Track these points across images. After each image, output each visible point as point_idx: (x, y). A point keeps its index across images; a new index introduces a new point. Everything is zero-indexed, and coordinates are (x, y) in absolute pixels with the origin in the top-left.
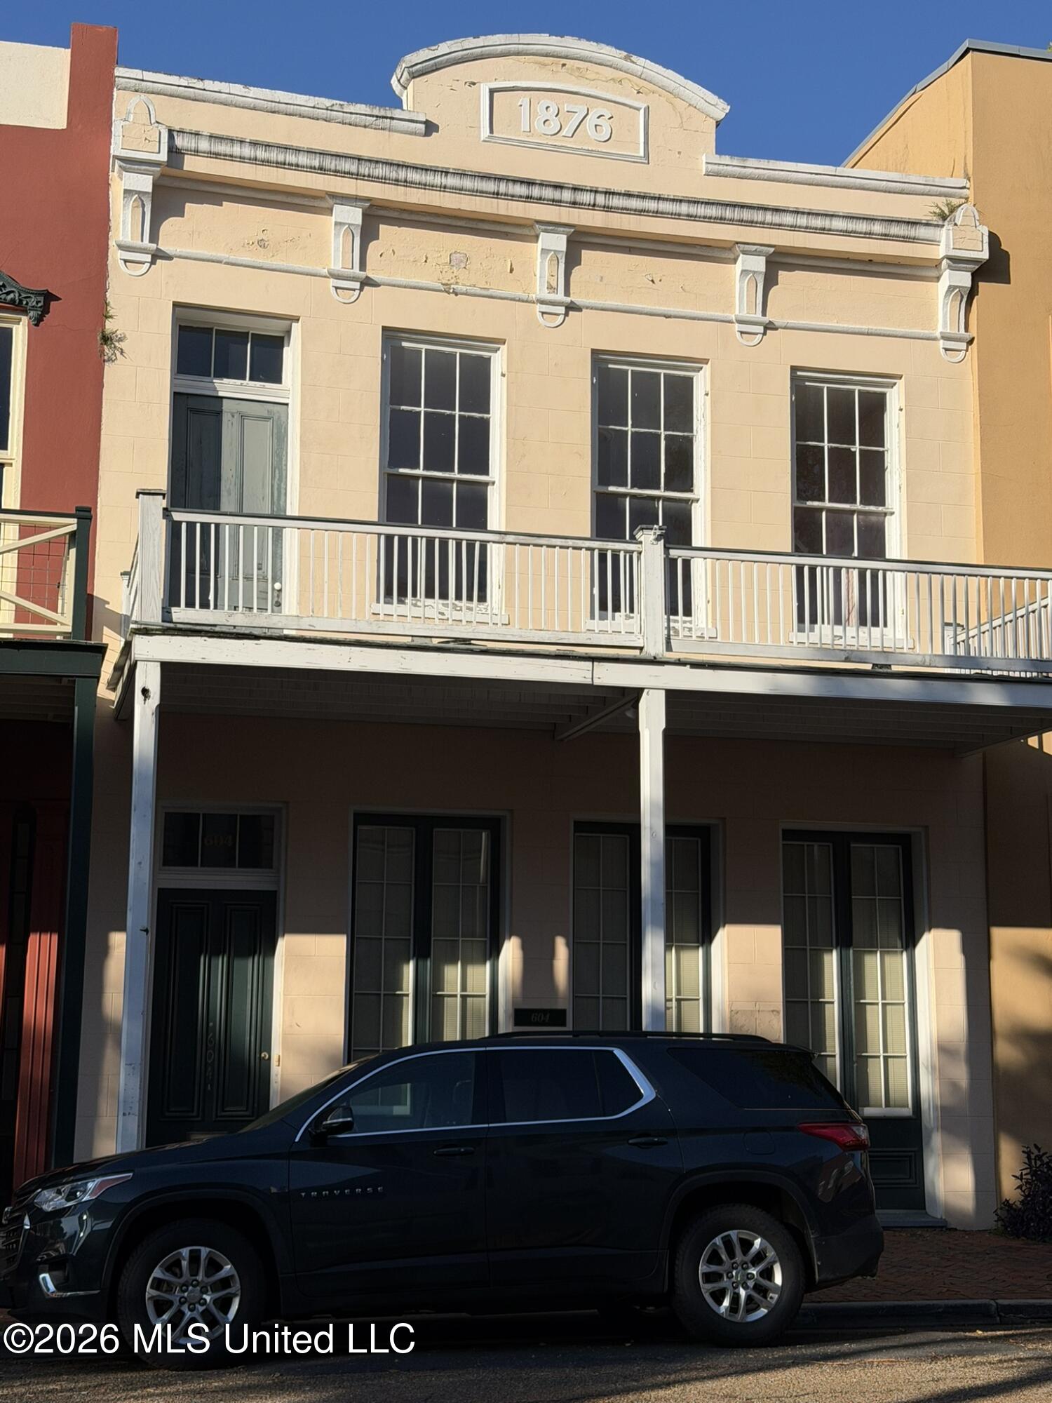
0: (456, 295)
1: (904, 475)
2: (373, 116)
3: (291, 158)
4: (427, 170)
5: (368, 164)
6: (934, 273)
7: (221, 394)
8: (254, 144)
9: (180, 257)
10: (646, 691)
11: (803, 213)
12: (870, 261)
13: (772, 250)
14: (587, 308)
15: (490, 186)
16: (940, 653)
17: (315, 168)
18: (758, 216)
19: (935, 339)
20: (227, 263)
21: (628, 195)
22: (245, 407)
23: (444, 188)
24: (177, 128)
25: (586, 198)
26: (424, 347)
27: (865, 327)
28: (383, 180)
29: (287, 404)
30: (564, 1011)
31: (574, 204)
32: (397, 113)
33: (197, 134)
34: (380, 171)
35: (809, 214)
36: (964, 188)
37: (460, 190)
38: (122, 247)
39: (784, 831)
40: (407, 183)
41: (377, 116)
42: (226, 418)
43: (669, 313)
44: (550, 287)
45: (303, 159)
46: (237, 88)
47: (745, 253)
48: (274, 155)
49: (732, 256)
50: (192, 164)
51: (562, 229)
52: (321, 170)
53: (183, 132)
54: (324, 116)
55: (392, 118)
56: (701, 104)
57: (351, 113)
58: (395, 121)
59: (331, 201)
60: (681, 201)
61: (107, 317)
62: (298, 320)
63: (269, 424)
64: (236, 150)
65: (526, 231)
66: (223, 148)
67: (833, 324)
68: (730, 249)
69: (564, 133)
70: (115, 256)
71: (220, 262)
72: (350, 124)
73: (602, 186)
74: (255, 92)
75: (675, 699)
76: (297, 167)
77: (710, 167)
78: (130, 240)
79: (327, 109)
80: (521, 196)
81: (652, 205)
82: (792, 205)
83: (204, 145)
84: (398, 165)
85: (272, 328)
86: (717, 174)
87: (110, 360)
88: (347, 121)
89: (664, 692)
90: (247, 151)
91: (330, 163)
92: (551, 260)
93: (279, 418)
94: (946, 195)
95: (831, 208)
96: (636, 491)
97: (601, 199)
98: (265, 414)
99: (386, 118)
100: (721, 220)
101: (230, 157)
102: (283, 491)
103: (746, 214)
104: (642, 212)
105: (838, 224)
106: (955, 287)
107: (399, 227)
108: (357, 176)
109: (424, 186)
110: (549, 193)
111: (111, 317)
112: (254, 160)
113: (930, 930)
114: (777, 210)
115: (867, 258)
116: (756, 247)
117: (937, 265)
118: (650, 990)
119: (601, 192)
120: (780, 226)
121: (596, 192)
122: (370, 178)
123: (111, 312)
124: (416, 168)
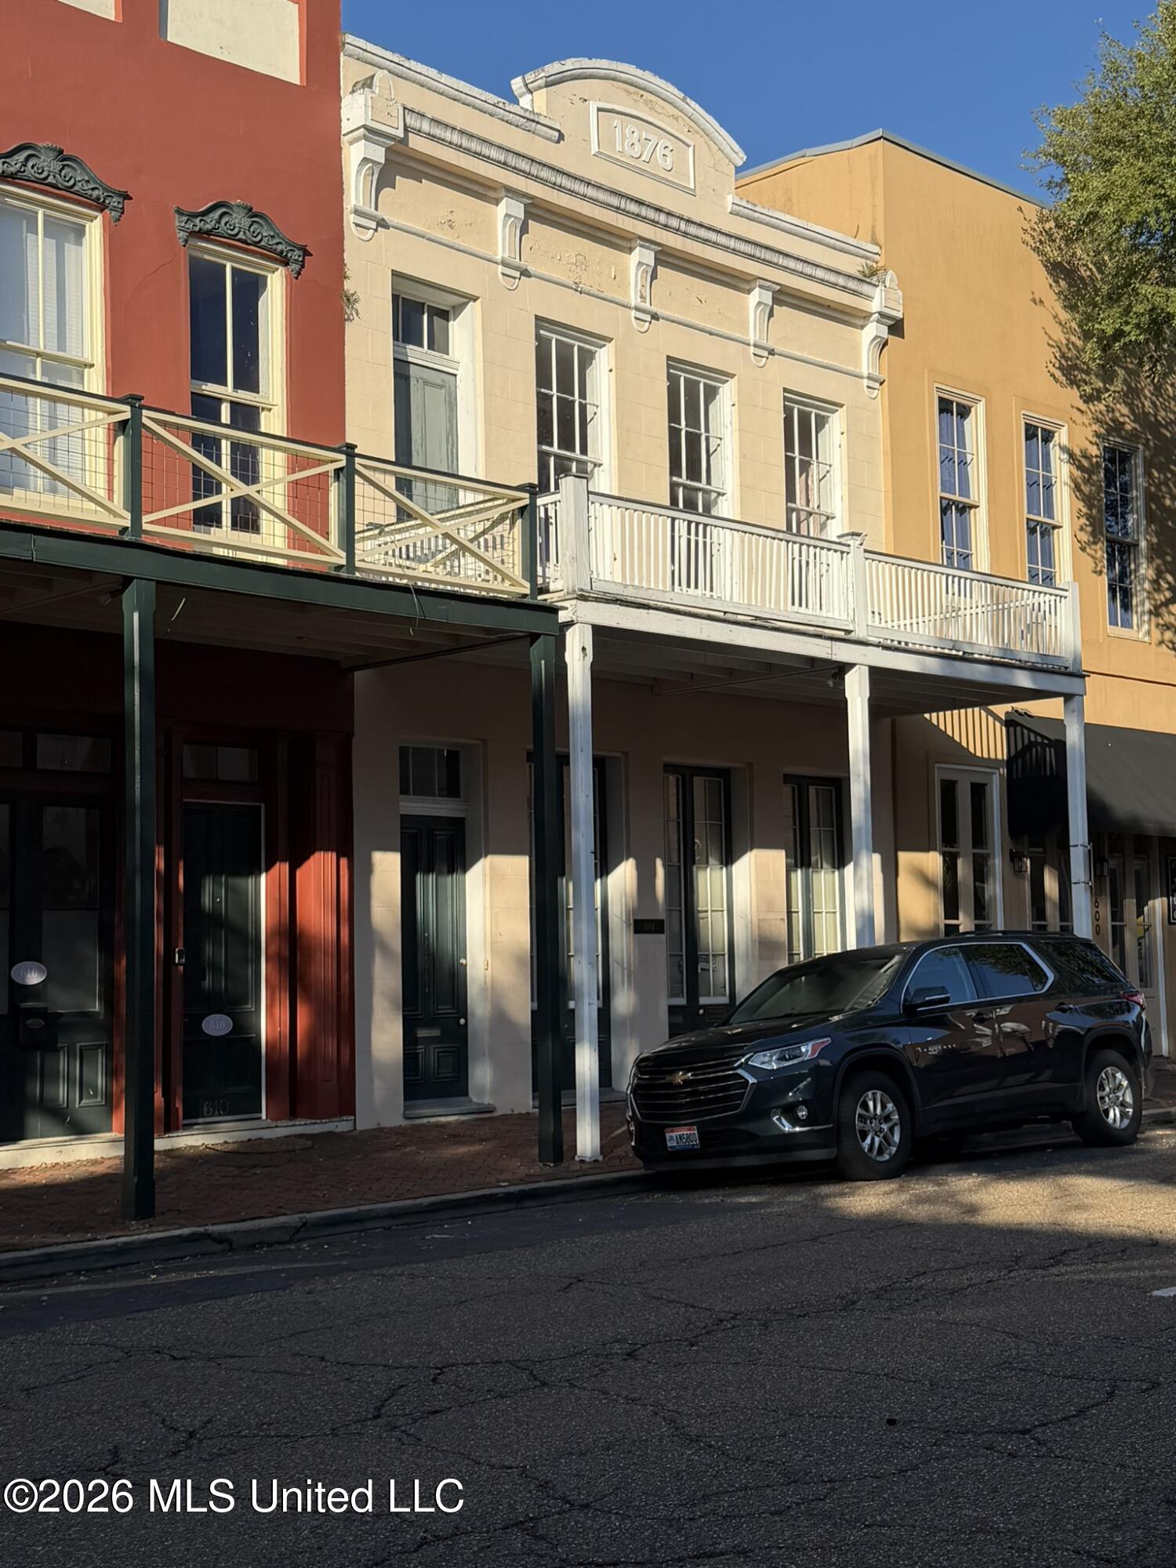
0: (581, 293)
1: (846, 488)
2: (524, 118)
3: (486, 151)
7: (410, 359)
10: (857, 667)
13: (778, 287)
14: (663, 318)
19: (861, 377)
20: (429, 239)
22: (426, 374)
23: (584, 197)
24: (409, 107)
26: (555, 337)
27: (825, 361)
28: (544, 182)
29: (455, 375)
30: (662, 921)
33: (423, 115)
34: (545, 174)
35: (805, 262)
36: (877, 254)
37: (594, 201)
38: (357, 212)
40: (561, 188)
41: (528, 119)
42: (413, 382)
43: (713, 331)
44: (642, 297)
46: (434, 73)
47: (761, 287)
49: (748, 287)
51: (653, 247)
53: (413, 112)
55: (538, 123)
56: (728, 150)
57: (510, 112)
58: (539, 126)
59: (503, 193)
61: (345, 278)
62: (475, 300)
63: (443, 391)
64: (448, 135)
65: (625, 244)
67: (805, 356)
68: (748, 282)
69: (643, 158)
70: (350, 219)
71: (423, 237)
72: (507, 122)
74: (447, 79)
75: (877, 674)
76: (488, 159)
77: (735, 207)
78: (361, 205)
79: (494, 105)
81: (713, 236)
82: (795, 253)
84: (558, 171)
85: (443, 302)
86: (737, 214)
87: (349, 319)
88: (506, 119)
89: (867, 668)
92: (643, 272)
93: (450, 387)
96: (689, 482)
98: (440, 383)
103: (769, 256)
105: (820, 273)
106: (879, 337)
107: (542, 224)
108: (527, 175)
109: (572, 193)
110: (651, 214)
111: (348, 278)
114: (787, 255)
115: (827, 304)
116: (769, 284)
120: (785, 268)
121: (682, 219)
122: (537, 179)
123: (348, 273)
124: (569, 175)
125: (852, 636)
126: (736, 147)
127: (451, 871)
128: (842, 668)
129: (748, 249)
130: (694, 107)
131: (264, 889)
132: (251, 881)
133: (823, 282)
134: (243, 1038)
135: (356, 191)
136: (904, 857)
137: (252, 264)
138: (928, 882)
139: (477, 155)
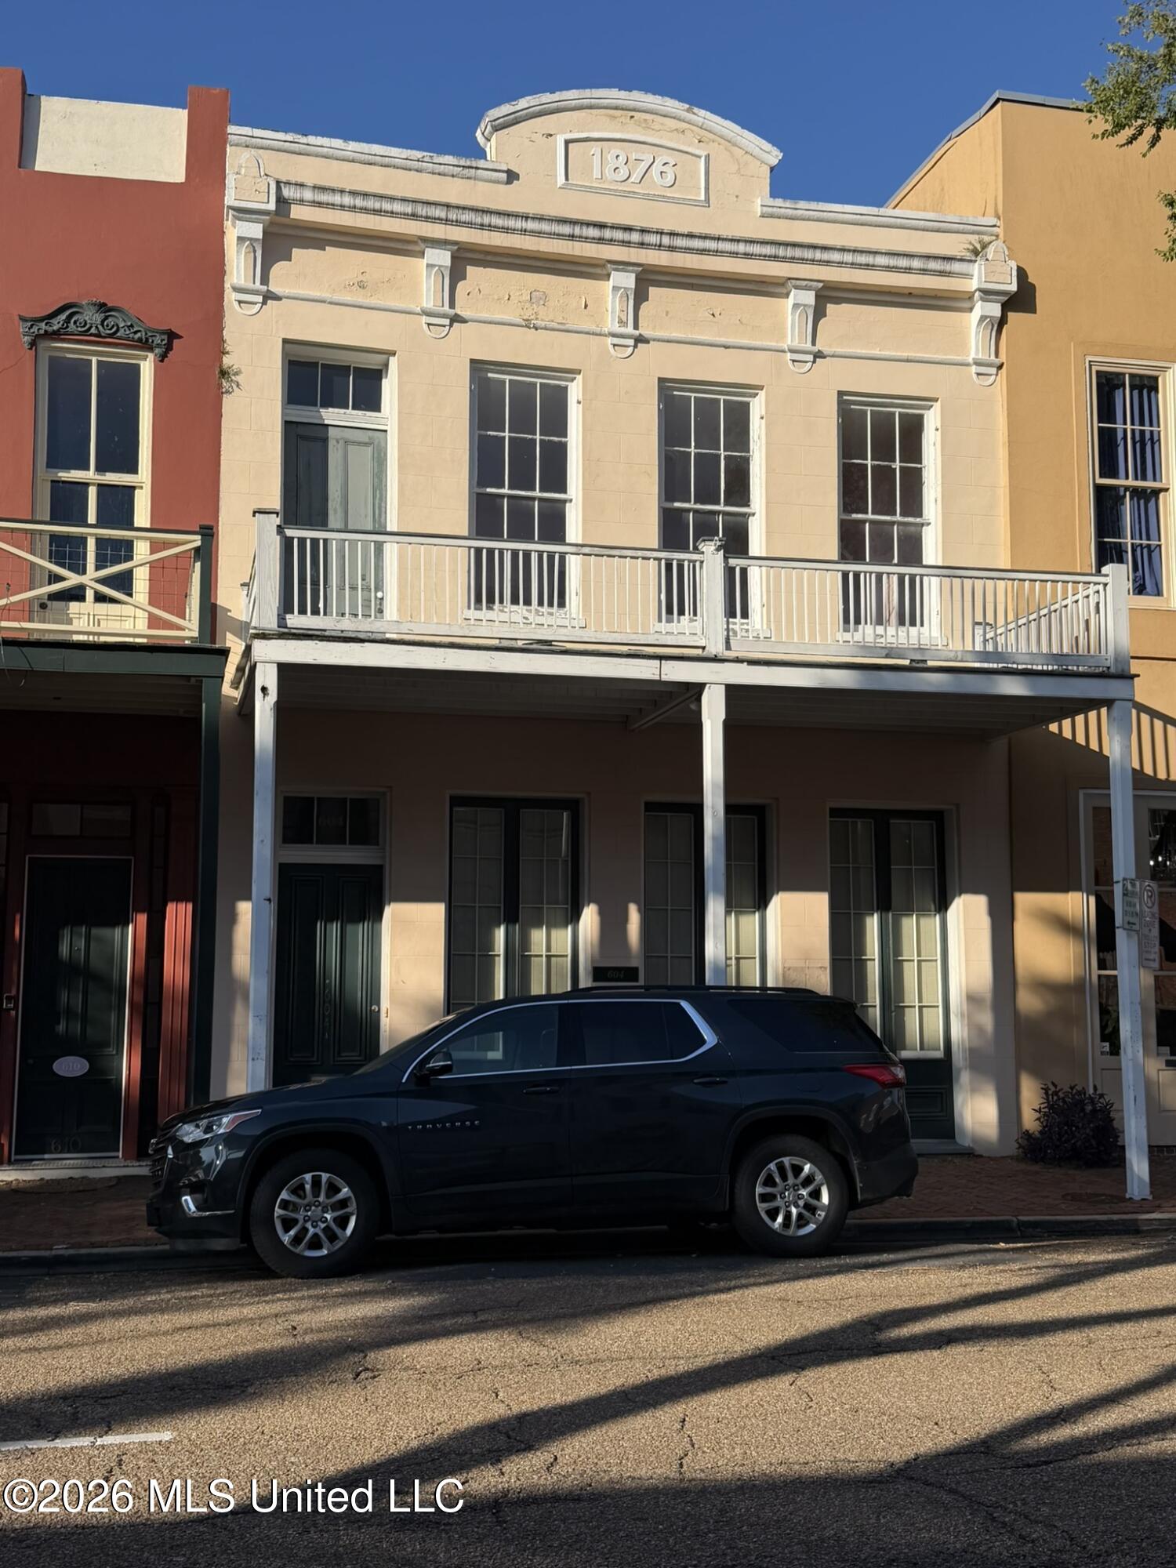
0: (536, 329)
1: (939, 489)
2: (459, 166)
3: (386, 206)
4: (509, 215)
5: (456, 210)
6: (967, 305)
7: (326, 422)
9: (288, 298)
10: (708, 686)
11: (849, 251)
12: (910, 294)
13: (821, 285)
14: (654, 340)
16: (971, 649)
17: (408, 215)
19: (968, 365)
20: (331, 303)
21: (691, 236)
22: (348, 434)
23: (524, 232)
24: (284, 180)
26: (507, 378)
27: (905, 354)
28: (469, 225)
29: (386, 431)
30: (636, 969)
31: (642, 245)
32: (481, 163)
33: (302, 185)
35: (854, 251)
36: (995, 226)
38: (236, 289)
39: (832, 810)
41: (463, 167)
42: (331, 444)
43: (729, 344)
44: (621, 322)
45: (397, 207)
47: (796, 287)
49: (785, 291)
50: (297, 213)
51: (631, 268)
52: (414, 216)
53: (290, 184)
54: (416, 167)
55: (477, 168)
56: (757, 151)
57: (440, 164)
58: (480, 171)
59: (423, 245)
60: (738, 241)
61: (224, 353)
62: (394, 354)
63: (370, 449)
64: (337, 199)
65: (598, 271)
66: (324, 198)
67: (876, 352)
68: (783, 285)
69: (632, 179)
70: (231, 297)
71: (324, 302)
72: (439, 174)
73: (667, 228)
75: (735, 694)
76: (392, 214)
77: (765, 209)
78: (243, 282)
79: (418, 161)
80: (594, 238)
84: (483, 211)
86: (772, 216)
87: (227, 392)
88: (437, 171)
89: (724, 686)
90: (347, 200)
92: (621, 297)
93: (379, 442)
94: (978, 233)
95: (874, 247)
96: (699, 506)
97: (666, 240)
98: (367, 440)
99: (472, 167)
100: (775, 258)
101: (332, 206)
102: (383, 509)
103: (798, 253)
104: (703, 251)
105: (881, 260)
106: (986, 317)
107: (485, 267)
108: (446, 221)
111: (228, 353)
112: (353, 208)
113: (960, 895)
114: (825, 248)
115: (906, 292)
116: (806, 282)
117: (970, 297)
118: (713, 949)
119: (667, 234)
120: (828, 263)
121: (662, 233)
123: (228, 349)
124: (499, 213)
126: (767, 146)
132: (117, 931)
133: (889, 268)
134: (101, 1081)
136: (1024, 900)
137: (119, 356)
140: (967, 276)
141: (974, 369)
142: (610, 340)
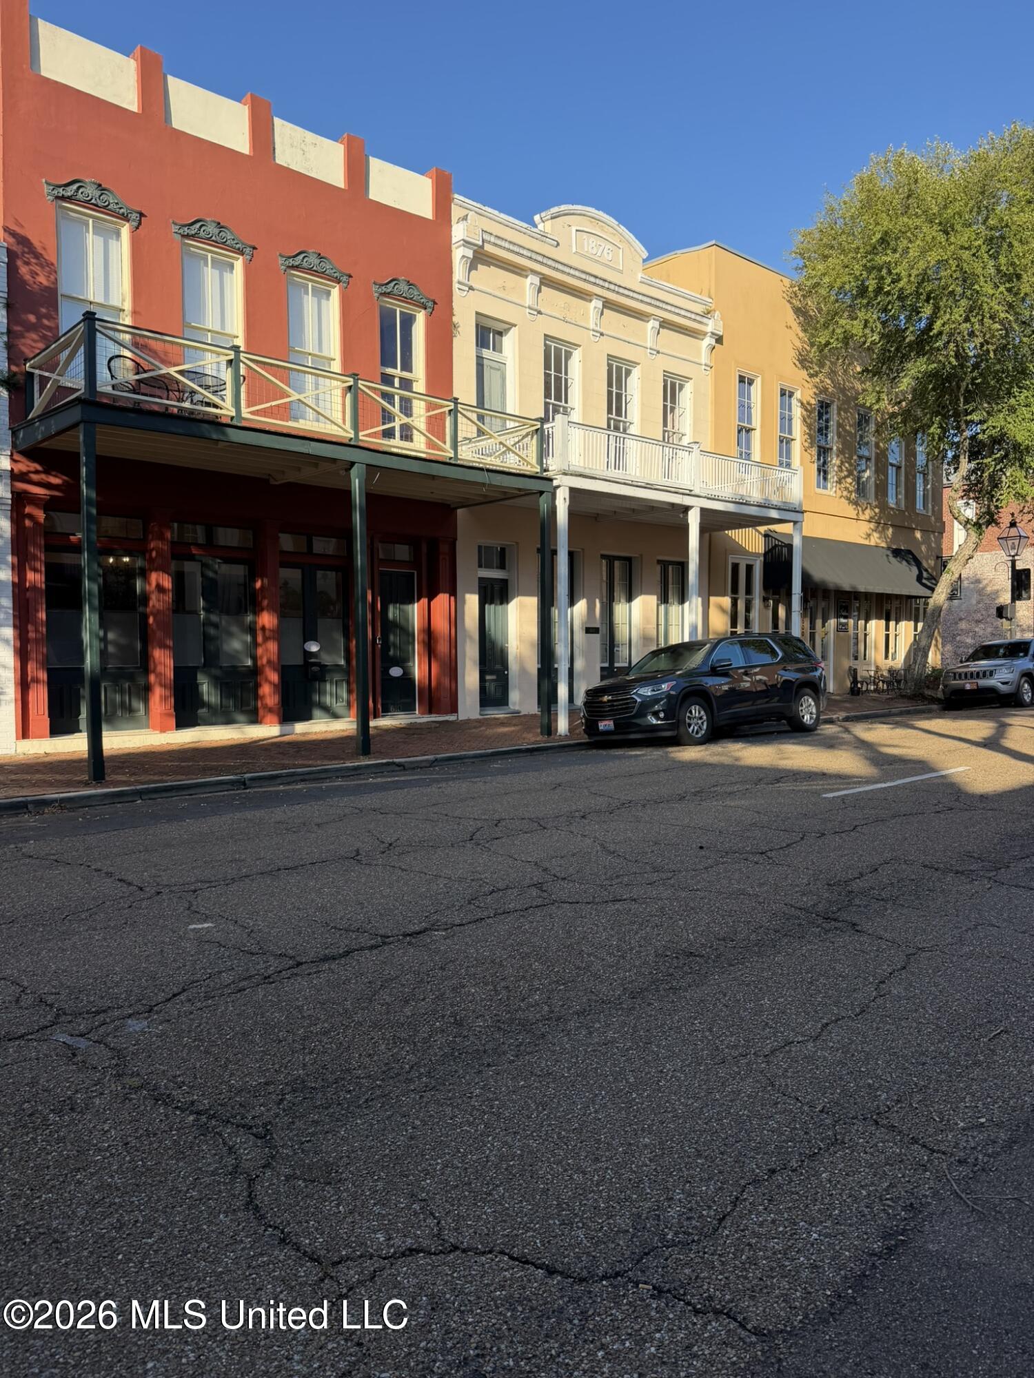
0: (568, 323)
2: (540, 235)
3: (522, 251)
4: (565, 265)
5: (546, 259)
6: (705, 338)
7: (484, 356)
8: (510, 242)
9: (477, 290)
10: (692, 507)
11: (673, 306)
13: (662, 320)
14: (605, 335)
15: (583, 276)
17: (528, 257)
18: (661, 305)
19: (702, 365)
20: (495, 296)
21: (625, 288)
22: (492, 363)
23: (568, 274)
24: (487, 231)
25: (612, 287)
26: (553, 344)
27: (684, 357)
28: (549, 267)
29: (505, 364)
31: (608, 289)
33: (491, 234)
34: (550, 263)
35: (675, 307)
36: (712, 303)
37: (573, 276)
38: (459, 283)
40: (557, 270)
41: (542, 235)
42: (485, 368)
43: (632, 342)
44: (595, 324)
45: (525, 252)
46: (496, 212)
47: (654, 319)
48: (516, 249)
49: (649, 320)
50: (488, 248)
51: (602, 299)
52: (530, 258)
54: (524, 232)
55: (547, 237)
56: (638, 248)
59: (530, 273)
60: (638, 293)
62: (510, 324)
63: (500, 372)
64: (503, 244)
65: (590, 298)
66: (499, 242)
67: (674, 354)
68: (650, 317)
69: (598, 254)
70: (456, 286)
71: (492, 295)
73: (618, 283)
74: (502, 215)
76: (522, 255)
77: (642, 278)
78: (460, 279)
79: (526, 228)
80: (592, 282)
81: (631, 294)
82: (671, 302)
83: (493, 239)
84: (556, 262)
85: (500, 327)
86: (645, 283)
87: (455, 336)
88: (531, 235)
89: (699, 508)
90: (507, 245)
91: (534, 256)
92: (596, 312)
93: (503, 369)
94: (706, 305)
96: (616, 417)
97: (616, 288)
98: (500, 367)
99: (545, 237)
100: (650, 304)
101: (500, 247)
102: (505, 402)
103: (658, 303)
104: (627, 296)
105: (683, 313)
106: (710, 345)
107: (551, 288)
108: (542, 263)
109: (563, 272)
110: (601, 283)
111: (454, 315)
112: (508, 250)
114: (667, 303)
115: (688, 328)
116: (658, 318)
117: (705, 334)
119: (617, 286)
120: (666, 310)
122: (546, 265)
123: (455, 313)
124: (562, 263)
125: (693, 493)
126: (643, 249)
127: (501, 603)
128: (686, 509)
129: (648, 300)
130: (622, 229)
131: (416, 611)
132: (410, 606)
133: (684, 317)
134: (407, 679)
135: (459, 271)
136: (712, 599)
137: (409, 309)
138: (723, 610)
139: (517, 253)
140: (706, 325)
141: (704, 367)
142: (592, 333)
